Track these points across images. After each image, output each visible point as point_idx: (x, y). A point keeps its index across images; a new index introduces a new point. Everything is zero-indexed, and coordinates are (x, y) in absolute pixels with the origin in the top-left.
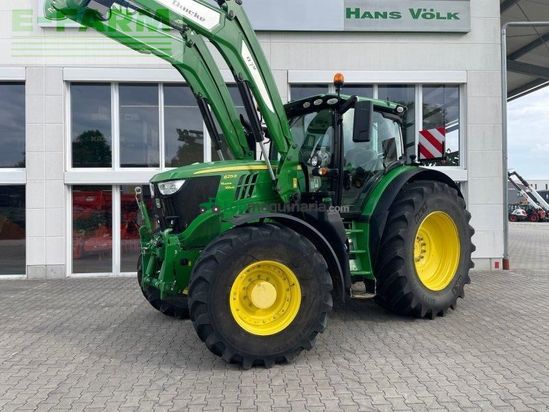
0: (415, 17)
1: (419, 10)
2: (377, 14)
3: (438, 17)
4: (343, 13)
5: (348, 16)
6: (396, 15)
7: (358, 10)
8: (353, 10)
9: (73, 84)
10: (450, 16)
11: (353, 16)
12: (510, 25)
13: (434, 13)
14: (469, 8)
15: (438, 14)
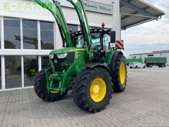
0: (101, 8)
1: (102, 7)
2: (91, 6)
3: (106, 10)
6: (96, 7)
7: (86, 4)
10: (109, 10)
12: (122, 14)
13: (105, 8)
14: (113, 8)
15: (106, 9)
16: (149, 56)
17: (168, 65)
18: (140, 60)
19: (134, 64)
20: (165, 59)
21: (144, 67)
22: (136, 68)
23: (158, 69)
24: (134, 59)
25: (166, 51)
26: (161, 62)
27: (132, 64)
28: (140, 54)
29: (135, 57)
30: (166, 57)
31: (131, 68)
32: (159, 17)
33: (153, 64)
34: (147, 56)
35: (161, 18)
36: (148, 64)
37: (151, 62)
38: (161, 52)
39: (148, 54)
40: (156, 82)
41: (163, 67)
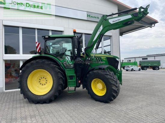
2: (94, 17)
4: (86, 16)
5: (88, 16)
6: (98, 18)
7: (90, 15)
8: (89, 15)
9: (5, 26)
11: (89, 17)
16: (143, 59)
17: (161, 68)
18: (135, 64)
19: (129, 67)
20: (159, 62)
21: (139, 70)
22: (131, 71)
23: (153, 72)
24: (129, 63)
25: (160, 55)
26: (155, 65)
27: (128, 67)
28: (135, 58)
29: (130, 60)
30: (160, 60)
31: (127, 70)
32: (153, 25)
33: (147, 67)
34: (141, 60)
35: (154, 25)
36: (143, 67)
37: (146, 65)
38: (155, 56)
39: (142, 57)
40: (152, 82)
41: (157, 70)
